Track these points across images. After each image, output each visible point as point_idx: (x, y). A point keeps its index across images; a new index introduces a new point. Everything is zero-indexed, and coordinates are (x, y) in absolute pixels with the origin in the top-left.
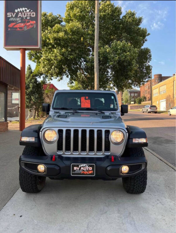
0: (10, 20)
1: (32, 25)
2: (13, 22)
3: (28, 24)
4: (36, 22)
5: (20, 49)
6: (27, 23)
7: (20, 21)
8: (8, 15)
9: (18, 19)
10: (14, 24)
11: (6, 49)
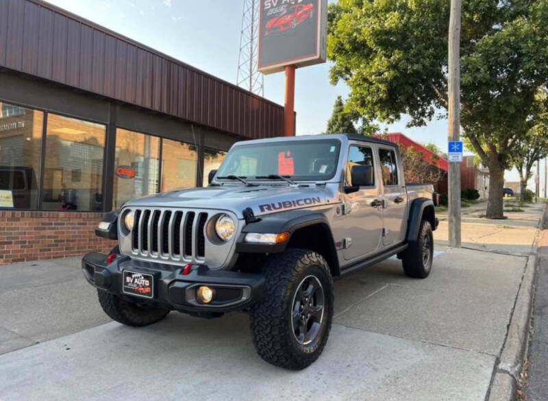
0: (269, 14)
1: (305, 12)
2: (273, 16)
3: (300, 13)
4: (314, 5)
5: (285, 67)
6: (298, 11)
7: (285, 12)
8: (266, 5)
9: (282, 9)
10: (275, 19)
11: (262, 72)
